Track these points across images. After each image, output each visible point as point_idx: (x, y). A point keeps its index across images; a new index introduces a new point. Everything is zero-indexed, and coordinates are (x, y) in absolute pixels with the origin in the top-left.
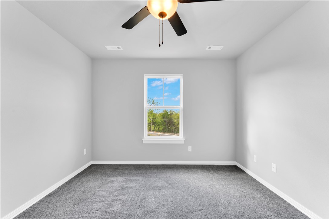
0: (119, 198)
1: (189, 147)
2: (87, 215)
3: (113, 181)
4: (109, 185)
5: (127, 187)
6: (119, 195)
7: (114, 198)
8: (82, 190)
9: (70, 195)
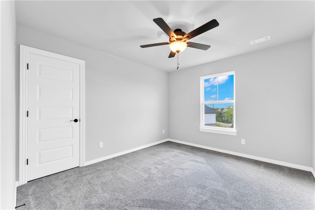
0: (170, 159)
1: (242, 140)
2: (153, 160)
3: (173, 151)
4: (169, 152)
5: (178, 156)
6: (171, 158)
7: (168, 158)
8: (157, 150)
9: (150, 151)
